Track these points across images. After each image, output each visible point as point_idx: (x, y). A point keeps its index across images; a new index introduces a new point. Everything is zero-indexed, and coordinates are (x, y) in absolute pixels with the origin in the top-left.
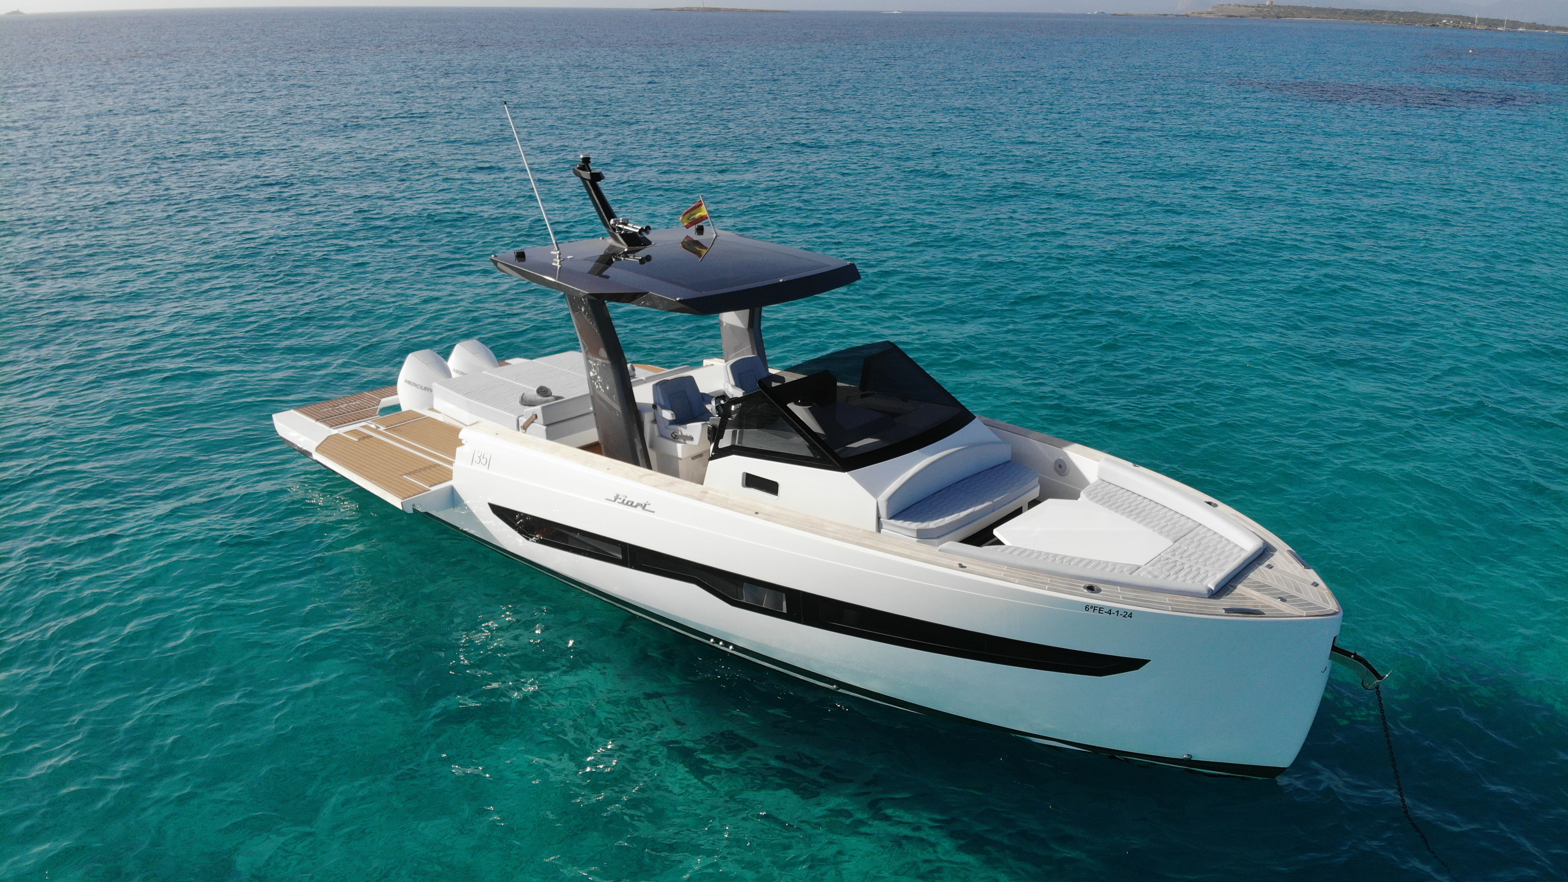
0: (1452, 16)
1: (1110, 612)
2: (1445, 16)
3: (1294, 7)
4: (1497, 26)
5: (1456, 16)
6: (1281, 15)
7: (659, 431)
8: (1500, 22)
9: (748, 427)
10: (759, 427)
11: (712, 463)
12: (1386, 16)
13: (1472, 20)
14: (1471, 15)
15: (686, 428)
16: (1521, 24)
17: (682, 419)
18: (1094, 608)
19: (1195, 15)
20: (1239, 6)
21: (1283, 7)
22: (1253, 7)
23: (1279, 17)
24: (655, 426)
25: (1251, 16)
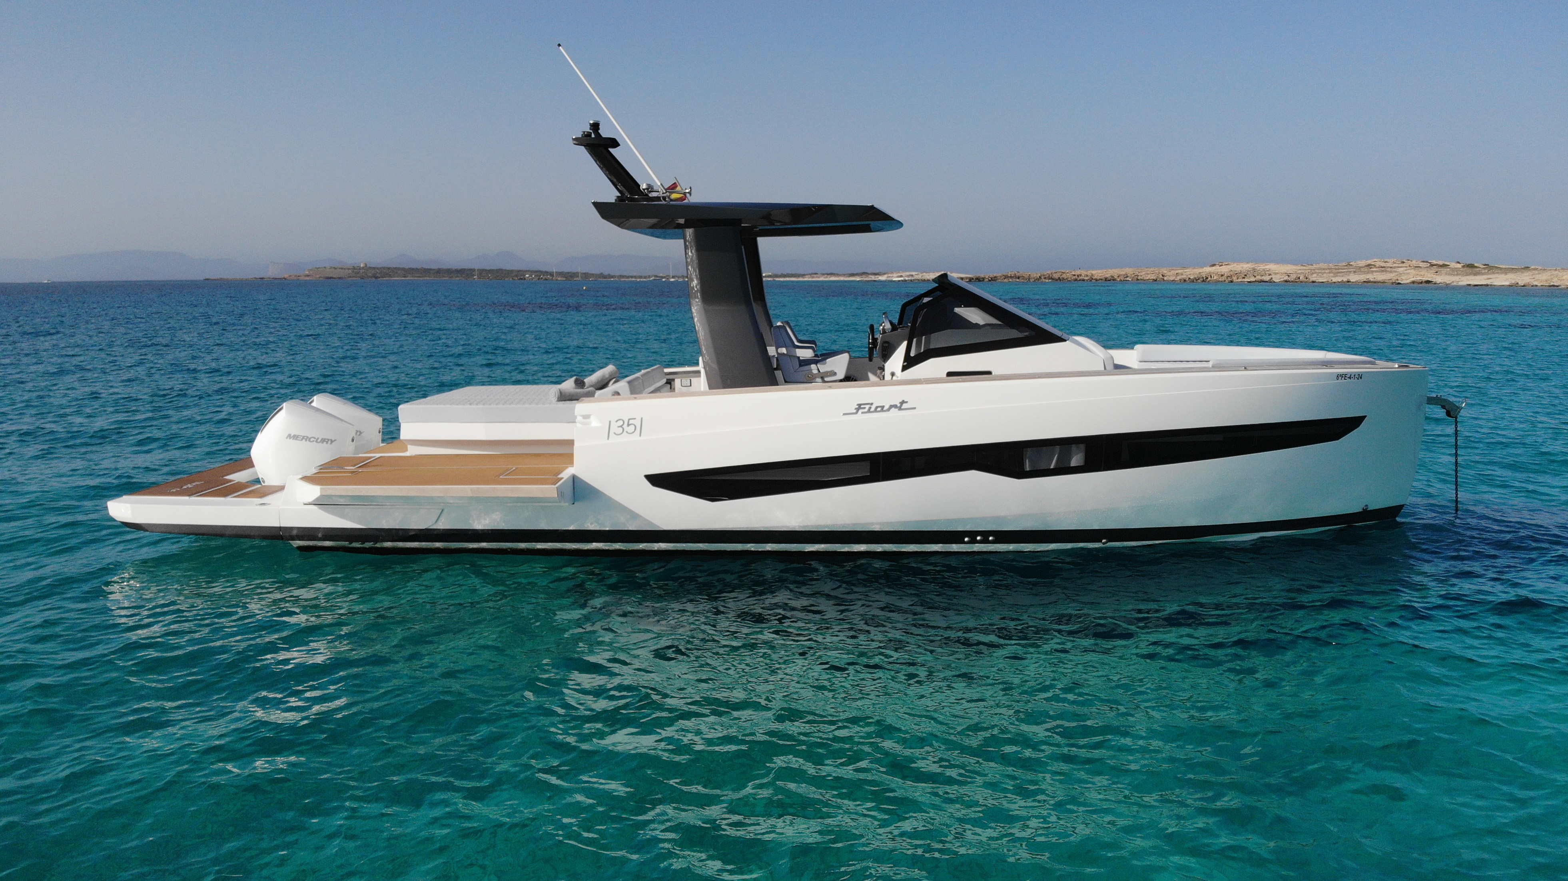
1: (1350, 377)
2: (526, 271)
3: (389, 268)
6: (378, 275)
15: (825, 364)
18: (1342, 375)
20: (335, 268)
21: (378, 268)
22: (349, 269)
25: (349, 277)
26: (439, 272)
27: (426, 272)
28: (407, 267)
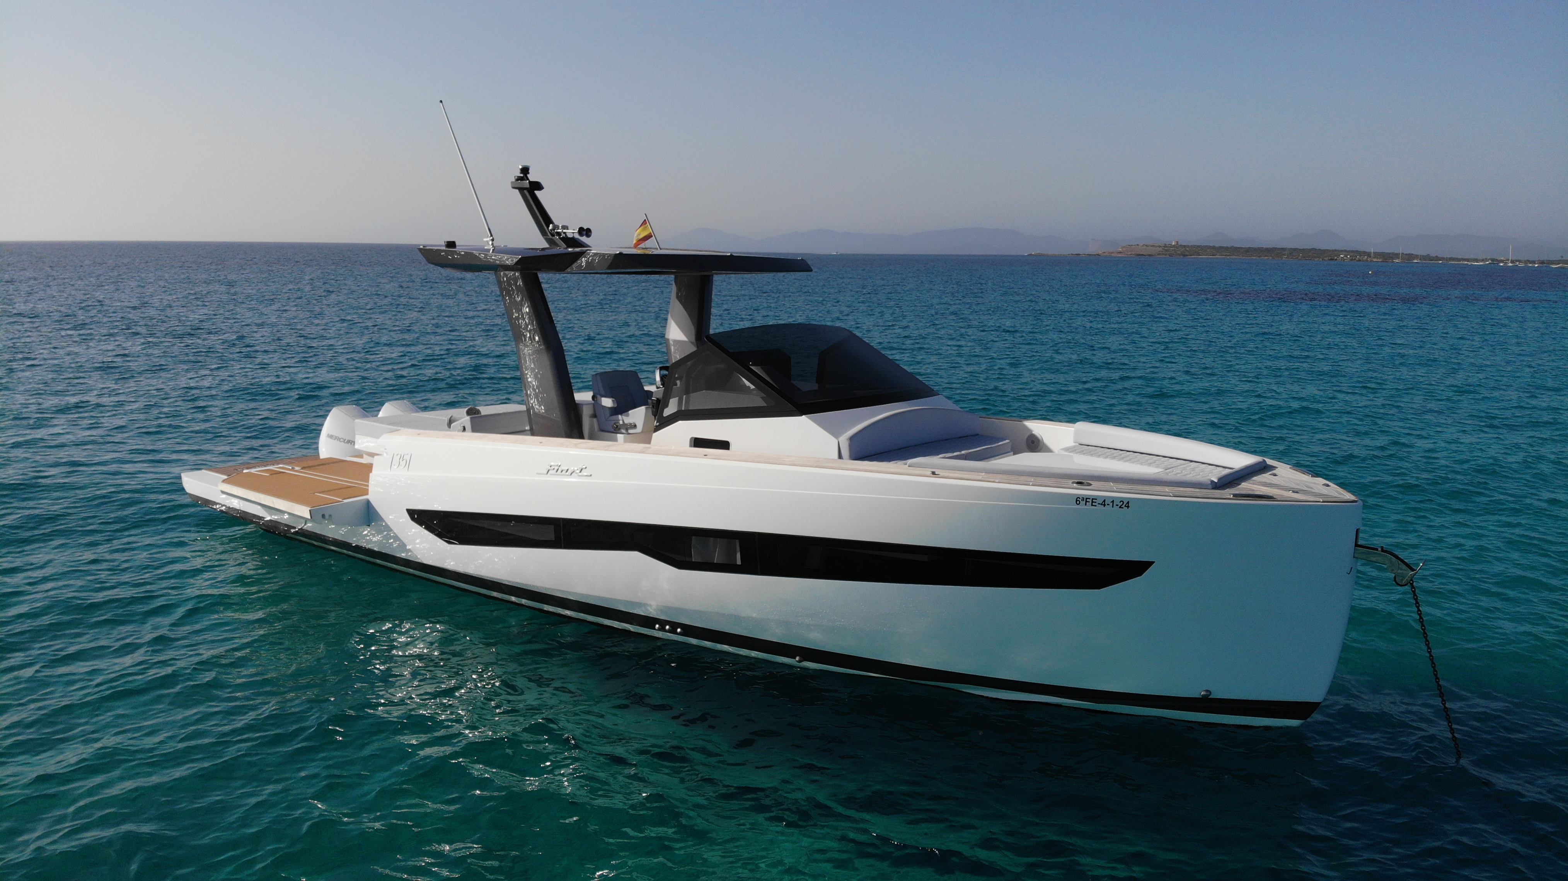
0: (1349, 252)
1: (1104, 504)
2: (1342, 251)
3: (1199, 246)
4: (1393, 258)
5: (1353, 251)
6: (1187, 253)
7: (599, 425)
8: (1396, 256)
9: (695, 391)
10: (708, 388)
11: (655, 435)
12: (1286, 252)
13: (1368, 254)
14: (1368, 250)
15: (628, 416)
16: (1416, 257)
17: (622, 408)
18: (1086, 500)
19: (1107, 254)
20: (1147, 246)
21: (1188, 246)
22: (1160, 247)
23: (1185, 256)
24: (595, 420)
25: (1159, 254)
26: (1248, 251)
27: (1234, 250)
28: (1217, 245)
